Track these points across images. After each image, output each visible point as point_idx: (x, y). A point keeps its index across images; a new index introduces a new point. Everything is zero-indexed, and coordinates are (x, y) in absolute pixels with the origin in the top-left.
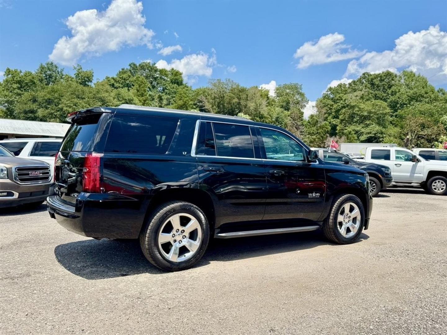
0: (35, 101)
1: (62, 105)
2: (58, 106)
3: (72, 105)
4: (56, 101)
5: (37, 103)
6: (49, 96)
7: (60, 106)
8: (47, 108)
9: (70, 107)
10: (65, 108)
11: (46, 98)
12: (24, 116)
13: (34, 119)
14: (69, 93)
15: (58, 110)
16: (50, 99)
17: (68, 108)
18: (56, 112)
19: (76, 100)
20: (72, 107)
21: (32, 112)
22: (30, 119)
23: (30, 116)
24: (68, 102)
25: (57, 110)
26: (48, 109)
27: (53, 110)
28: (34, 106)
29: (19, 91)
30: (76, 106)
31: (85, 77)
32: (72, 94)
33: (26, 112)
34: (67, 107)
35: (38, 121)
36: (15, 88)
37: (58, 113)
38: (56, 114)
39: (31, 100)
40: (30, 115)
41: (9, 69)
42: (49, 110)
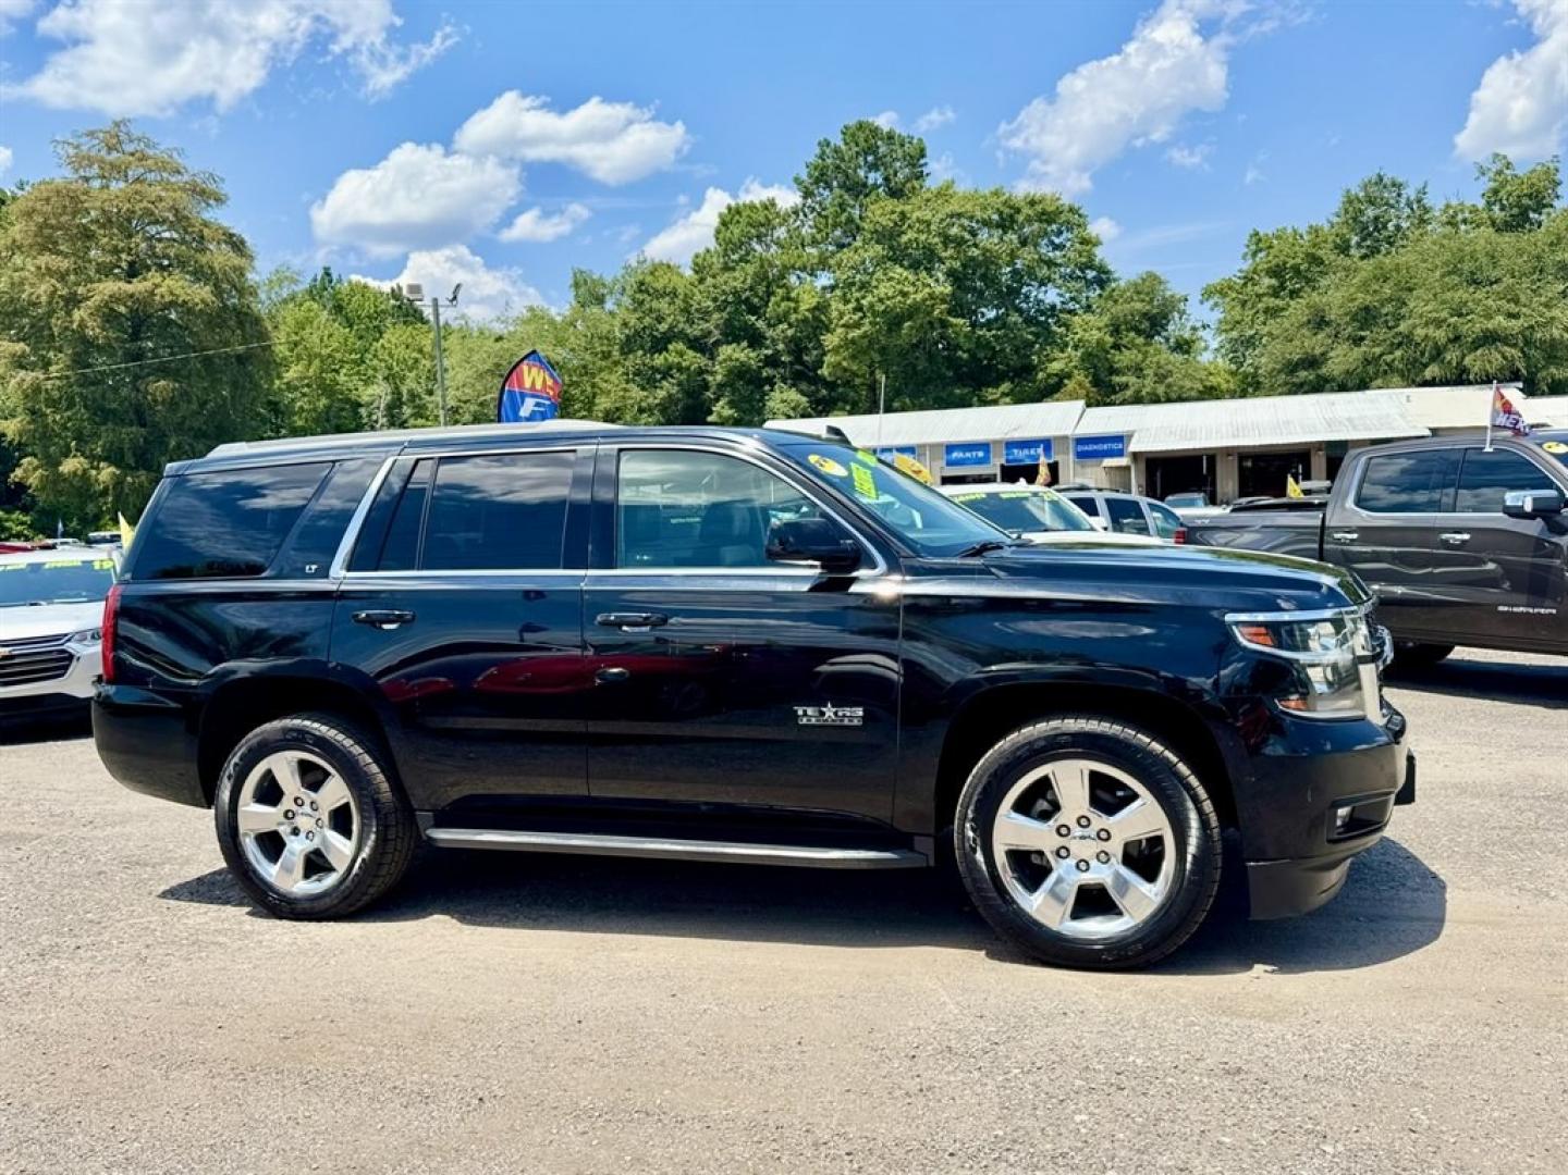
0: (1319, 322)
1: (1410, 322)
2: (1397, 326)
3: (1444, 314)
4: (1388, 308)
5: (1328, 330)
6: (1362, 299)
7: (1403, 327)
8: (1358, 341)
9: (1439, 323)
10: (1420, 332)
11: (1354, 306)
12: (1286, 384)
13: (1318, 387)
14: (1438, 274)
15: (1396, 341)
16: (1367, 309)
17: (1431, 331)
18: (1391, 353)
19: (1462, 294)
20: (1445, 320)
21: (1312, 362)
22: (1306, 388)
23: (1306, 377)
24: (1429, 308)
25: (1392, 344)
26: (1359, 346)
27: (1379, 345)
28: (1315, 343)
29: (1272, 302)
30: (1460, 315)
31: (1519, 197)
32: (1450, 273)
33: (1292, 368)
34: (1426, 324)
35: (1332, 390)
36: (1264, 295)
37: (1398, 353)
38: (1389, 358)
39: (1309, 322)
40: (1303, 374)
41: (1257, 234)
42: (1363, 349)
